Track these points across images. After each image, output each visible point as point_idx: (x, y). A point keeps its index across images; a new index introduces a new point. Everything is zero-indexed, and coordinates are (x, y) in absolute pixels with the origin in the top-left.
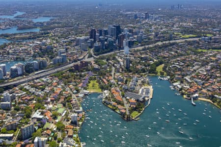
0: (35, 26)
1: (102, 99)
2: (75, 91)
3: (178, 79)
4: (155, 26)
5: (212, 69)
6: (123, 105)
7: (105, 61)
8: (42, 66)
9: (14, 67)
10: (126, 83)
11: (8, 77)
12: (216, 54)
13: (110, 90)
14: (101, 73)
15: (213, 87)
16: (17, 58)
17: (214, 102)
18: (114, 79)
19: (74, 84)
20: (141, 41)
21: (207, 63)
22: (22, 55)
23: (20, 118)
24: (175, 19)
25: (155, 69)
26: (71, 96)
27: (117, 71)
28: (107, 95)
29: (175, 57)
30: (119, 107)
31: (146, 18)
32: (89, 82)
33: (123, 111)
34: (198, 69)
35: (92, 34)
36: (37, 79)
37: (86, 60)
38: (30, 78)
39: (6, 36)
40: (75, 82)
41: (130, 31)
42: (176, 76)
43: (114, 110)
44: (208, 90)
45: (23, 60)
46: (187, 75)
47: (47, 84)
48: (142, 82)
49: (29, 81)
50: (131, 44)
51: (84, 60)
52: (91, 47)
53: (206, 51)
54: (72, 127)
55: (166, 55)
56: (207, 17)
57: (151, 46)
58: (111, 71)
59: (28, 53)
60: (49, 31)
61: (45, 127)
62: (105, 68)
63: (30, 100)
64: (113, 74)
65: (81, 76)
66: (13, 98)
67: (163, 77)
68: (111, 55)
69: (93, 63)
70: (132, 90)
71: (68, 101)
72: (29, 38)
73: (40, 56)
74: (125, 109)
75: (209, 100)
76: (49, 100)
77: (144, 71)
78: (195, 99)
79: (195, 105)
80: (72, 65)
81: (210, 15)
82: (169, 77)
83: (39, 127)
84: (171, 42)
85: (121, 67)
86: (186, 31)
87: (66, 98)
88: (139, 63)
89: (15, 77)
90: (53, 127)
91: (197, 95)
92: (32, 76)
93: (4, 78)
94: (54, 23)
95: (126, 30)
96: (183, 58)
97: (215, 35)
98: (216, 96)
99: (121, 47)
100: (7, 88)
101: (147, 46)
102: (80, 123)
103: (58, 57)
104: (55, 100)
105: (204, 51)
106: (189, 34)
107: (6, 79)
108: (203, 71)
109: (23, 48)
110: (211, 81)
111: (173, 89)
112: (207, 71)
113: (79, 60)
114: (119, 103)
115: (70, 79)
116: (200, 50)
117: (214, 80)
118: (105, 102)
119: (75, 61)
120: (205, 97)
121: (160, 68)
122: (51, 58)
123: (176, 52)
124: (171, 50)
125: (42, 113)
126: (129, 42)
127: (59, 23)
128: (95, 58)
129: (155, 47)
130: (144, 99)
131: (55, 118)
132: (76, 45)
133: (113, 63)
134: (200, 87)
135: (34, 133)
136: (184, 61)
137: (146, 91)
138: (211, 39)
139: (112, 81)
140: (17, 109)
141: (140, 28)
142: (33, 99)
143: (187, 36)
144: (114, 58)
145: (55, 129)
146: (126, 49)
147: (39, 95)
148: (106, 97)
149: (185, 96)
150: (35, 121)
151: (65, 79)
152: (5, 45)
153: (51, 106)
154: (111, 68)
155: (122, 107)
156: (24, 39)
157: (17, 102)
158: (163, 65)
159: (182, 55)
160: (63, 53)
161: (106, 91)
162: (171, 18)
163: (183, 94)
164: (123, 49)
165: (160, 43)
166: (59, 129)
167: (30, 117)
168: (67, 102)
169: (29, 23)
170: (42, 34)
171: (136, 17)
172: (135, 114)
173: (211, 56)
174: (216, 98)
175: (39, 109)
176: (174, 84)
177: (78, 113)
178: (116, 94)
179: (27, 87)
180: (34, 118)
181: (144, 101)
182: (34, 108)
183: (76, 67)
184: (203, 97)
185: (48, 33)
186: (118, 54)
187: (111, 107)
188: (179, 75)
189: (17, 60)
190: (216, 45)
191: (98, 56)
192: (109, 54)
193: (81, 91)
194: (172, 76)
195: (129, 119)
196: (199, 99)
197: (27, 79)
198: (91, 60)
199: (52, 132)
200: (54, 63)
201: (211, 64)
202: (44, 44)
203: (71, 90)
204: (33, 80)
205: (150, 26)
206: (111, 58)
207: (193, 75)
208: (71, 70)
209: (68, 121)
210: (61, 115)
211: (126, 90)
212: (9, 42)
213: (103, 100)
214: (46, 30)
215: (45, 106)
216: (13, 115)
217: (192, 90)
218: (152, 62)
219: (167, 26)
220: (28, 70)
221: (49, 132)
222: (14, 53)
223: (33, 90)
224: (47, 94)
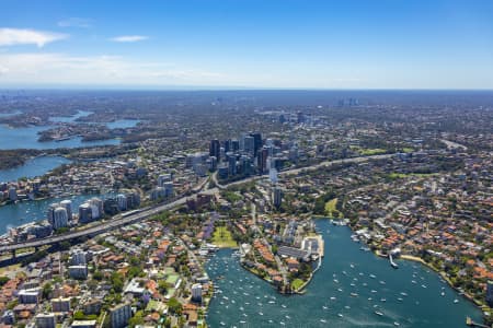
0: (112, 134)
1: (239, 258)
2: (192, 246)
3: (364, 224)
4: (314, 135)
5: (418, 205)
6: (276, 268)
7: (238, 194)
8: (132, 203)
9: (86, 205)
10: (278, 231)
11: (76, 222)
12: (422, 181)
13: (251, 243)
14: (233, 215)
15: (424, 236)
16: (87, 190)
17: (427, 261)
18: (257, 223)
19: (190, 233)
20: (295, 160)
21: (410, 197)
22: (96, 185)
23: (104, 293)
24: (348, 124)
25: (323, 208)
26: (186, 254)
27: (260, 210)
28: (247, 251)
29: (354, 186)
30: (271, 271)
31: (299, 121)
32: (215, 230)
33: (277, 278)
34: (395, 206)
35: (214, 149)
36: (126, 224)
37: (206, 192)
38: (114, 224)
39: (65, 152)
40: (191, 230)
41: (277, 143)
42: (361, 219)
43: (262, 277)
44: (416, 242)
45: (98, 193)
46: (379, 216)
47: (144, 234)
48: (305, 228)
49: (113, 229)
50: (279, 165)
51: (201, 192)
52: (212, 171)
53: (404, 176)
54: (194, 307)
55: (339, 183)
56: (399, 120)
57: (312, 168)
58: (249, 211)
59: (106, 182)
60: (137, 144)
61: (149, 308)
62: (240, 206)
63: (118, 262)
64: (253, 215)
65: (200, 219)
66: (89, 258)
67: (338, 220)
68: (246, 184)
69: (218, 197)
70: (290, 243)
71: (182, 263)
72: (104, 156)
73: (126, 186)
74: (281, 276)
75: (418, 259)
76: (151, 261)
77: (305, 210)
78: (396, 256)
79: (396, 268)
80: (184, 200)
81: (403, 116)
82: (347, 220)
83: (139, 309)
84: (346, 161)
85: (266, 204)
86: (368, 143)
87: (178, 257)
88: (296, 196)
89: (87, 223)
90: (162, 307)
91: (397, 250)
92: (115, 221)
93: (69, 223)
94: (144, 130)
95: (269, 144)
96: (368, 187)
97: (417, 150)
98: (430, 251)
99: (262, 171)
100: (76, 241)
101: (306, 168)
102: (207, 300)
103: (159, 188)
104: (161, 261)
105: (401, 176)
107: (73, 226)
108: (404, 210)
109: (96, 172)
110: (419, 225)
111: (356, 240)
112: (410, 209)
113: (194, 192)
114: (270, 265)
115: (182, 225)
116: (395, 175)
117: (424, 225)
118: (245, 264)
119: (188, 194)
120: (412, 254)
121: (331, 205)
122: (146, 189)
123: (356, 178)
124: (347, 175)
125: (141, 285)
126: (277, 161)
127: (153, 130)
128: (220, 189)
129: (320, 169)
130: (310, 257)
131: (164, 291)
132: (187, 167)
133: (252, 197)
134: (402, 237)
135: (131, 319)
136: (370, 193)
137: (313, 244)
138: (411, 156)
139: (254, 228)
140: (98, 278)
141: (291, 138)
142: (123, 260)
143: (371, 151)
144: (253, 189)
145: (165, 311)
146: (273, 174)
147: (132, 254)
148: (247, 256)
149: (378, 252)
150: (131, 296)
151: (175, 226)
152: (64, 168)
153: (154, 271)
154: (249, 205)
155: (275, 272)
156: (95, 157)
157: (97, 265)
158: (336, 200)
159: (365, 183)
160: (167, 180)
161: (244, 245)
162: (340, 120)
163: (374, 249)
164: (267, 172)
165: (327, 164)
166: (172, 311)
167: (121, 291)
168: (181, 265)
169: (102, 129)
170: (126, 148)
171: (282, 119)
172: (298, 284)
173: (414, 184)
174: (430, 254)
175: (135, 276)
176: (358, 232)
177: (202, 282)
178: (262, 251)
179: (110, 240)
180: (129, 292)
181: (311, 262)
182: (127, 275)
183: (191, 204)
184: (408, 254)
185: (136, 147)
186: (259, 182)
187: (256, 272)
188: (364, 216)
189: (87, 193)
190: (421, 167)
191: (225, 187)
192: (245, 181)
193: (202, 246)
194: (353, 218)
195: (288, 292)
196: (403, 256)
197: (107, 226)
198: (215, 191)
199: (162, 316)
200: (153, 199)
201: (416, 197)
202: (132, 165)
203: (185, 243)
204: (119, 227)
205: (308, 134)
206: (249, 189)
207: (389, 216)
208: (182, 210)
209: (186, 296)
210: (173, 286)
211: (280, 243)
212: (71, 162)
213: (242, 260)
214: (131, 142)
215: (145, 271)
216: (92, 288)
217: (390, 241)
218: (316, 196)
219: (335, 136)
220: (109, 210)
221: (156, 316)
222: (82, 181)
223: (120, 244)
224: (145, 251)
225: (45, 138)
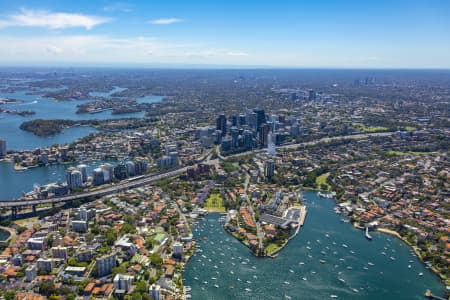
0: (139, 109)
1: (224, 222)
2: (185, 209)
3: (349, 197)
4: (322, 112)
5: (406, 182)
6: (255, 233)
7: (236, 165)
8: (140, 169)
9: (98, 170)
10: (264, 200)
11: (90, 184)
12: (417, 160)
13: (238, 210)
14: (228, 183)
15: (404, 211)
16: (106, 157)
17: (402, 236)
18: (248, 192)
19: (186, 198)
20: (296, 135)
21: (400, 174)
22: (115, 152)
23: (97, 245)
24: (358, 102)
25: (314, 180)
26: (178, 216)
27: (253, 180)
28: (232, 217)
29: (349, 161)
30: (250, 236)
31: (310, 100)
32: (209, 197)
33: (254, 242)
34: (383, 182)
35: (221, 123)
36: (131, 188)
37: (208, 162)
38: (121, 187)
39: (95, 123)
40: (187, 195)
41: (281, 119)
42: (347, 192)
43: (240, 240)
44: (396, 217)
45: (116, 159)
46: (364, 191)
47: (145, 197)
48: (290, 199)
49: (119, 191)
50: (279, 140)
51: (204, 163)
52: (217, 143)
53: (402, 153)
54: (174, 263)
55: (335, 157)
56: (411, 99)
57: (313, 143)
58: (243, 181)
59: (123, 150)
60: (157, 117)
61: (133, 260)
62: (236, 176)
63: (115, 219)
64: (246, 185)
65: (197, 186)
66: (91, 216)
67: (326, 193)
68: (246, 156)
69: (217, 167)
70: (273, 211)
71: (172, 224)
72: (128, 127)
73: (140, 155)
74: (258, 240)
75: (395, 233)
76: (144, 220)
77: (295, 182)
78: (372, 229)
79: (370, 239)
80: (185, 169)
81: (418, 95)
82: (334, 193)
83: (125, 260)
84: (346, 137)
85: (259, 175)
86: (371, 120)
87: (170, 218)
88: (289, 169)
89: (99, 185)
90: (146, 260)
91: (375, 223)
92: (125, 183)
93: (83, 185)
94: (167, 105)
95: (273, 118)
96: (361, 163)
97: (420, 128)
98: (406, 226)
99: (263, 145)
100: (86, 200)
101: (305, 144)
102: (187, 257)
103: (165, 157)
104: (154, 221)
105: (398, 153)
106: (375, 126)
107: (87, 187)
108: (390, 186)
109: (116, 142)
110: (402, 201)
111: (338, 212)
112: (397, 185)
113: (196, 162)
114: (250, 230)
115: (179, 191)
116: (392, 152)
117: (408, 201)
118: (228, 227)
119: (191, 163)
120: (389, 228)
121: (322, 179)
122: (156, 157)
123: (352, 154)
124: (344, 151)
125: (131, 240)
126: (278, 136)
127: (174, 105)
128: (221, 160)
129: (319, 145)
130: (289, 225)
131: (150, 247)
132: (196, 140)
133: (247, 168)
134: (382, 212)
135: (116, 268)
136: (361, 169)
137: (295, 213)
138: (411, 134)
139: (244, 196)
140: (96, 232)
141: (297, 115)
142: (120, 218)
143: (373, 129)
144: (251, 161)
145: (147, 264)
146: (271, 148)
147: (129, 213)
148: (231, 220)
149: (356, 225)
150: (119, 250)
151: (172, 190)
152: (92, 137)
153: (145, 230)
154: (244, 175)
155: (253, 236)
156: (120, 128)
157: (98, 221)
158: (328, 174)
159: (360, 159)
160: (173, 150)
161: (232, 211)
162: (351, 100)
163: (353, 221)
164: (266, 147)
165: (327, 140)
166: (153, 264)
167: (112, 244)
169: (131, 104)
170: (147, 121)
171: (294, 97)
172: (272, 249)
173: (407, 162)
174: (406, 228)
175: (127, 233)
176: (341, 205)
177: (186, 242)
178: (246, 217)
179: (114, 200)
180: (119, 246)
181: (290, 229)
182: (120, 230)
183: (191, 172)
184: (385, 227)
185: (156, 120)
186: (258, 155)
187: (236, 235)
188: (351, 190)
189: (106, 159)
190: (419, 145)
191: (226, 158)
192: (244, 154)
193: (194, 210)
194: (340, 191)
195: (262, 255)
196: (379, 229)
197: (114, 189)
198: (216, 162)
199: (143, 268)
200: (159, 166)
201: (406, 174)
202: (148, 136)
203: (179, 206)
204: (125, 189)
205: (316, 111)
206: (246, 161)
207: (374, 191)
208: (182, 178)
209: (169, 252)
210: (159, 243)
211: (263, 211)
212: (98, 132)
213: (226, 224)
214: (154, 115)
215: (138, 228)
216: (89, 241)
217: (369, 215)
218: (310, 169)
219: (342, 113)
220: (119, 174)
221: (137, 268)
222: (103, 149)
223: (122, 205)
224: (142, 213)
225: (82, 110)
